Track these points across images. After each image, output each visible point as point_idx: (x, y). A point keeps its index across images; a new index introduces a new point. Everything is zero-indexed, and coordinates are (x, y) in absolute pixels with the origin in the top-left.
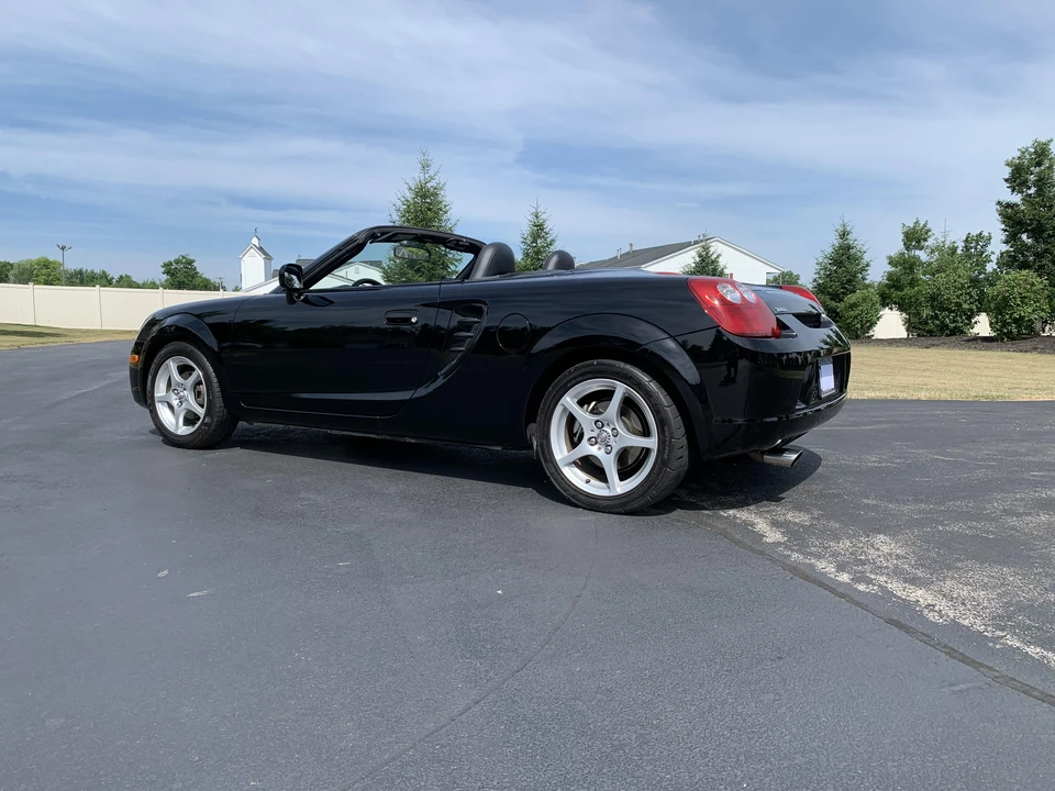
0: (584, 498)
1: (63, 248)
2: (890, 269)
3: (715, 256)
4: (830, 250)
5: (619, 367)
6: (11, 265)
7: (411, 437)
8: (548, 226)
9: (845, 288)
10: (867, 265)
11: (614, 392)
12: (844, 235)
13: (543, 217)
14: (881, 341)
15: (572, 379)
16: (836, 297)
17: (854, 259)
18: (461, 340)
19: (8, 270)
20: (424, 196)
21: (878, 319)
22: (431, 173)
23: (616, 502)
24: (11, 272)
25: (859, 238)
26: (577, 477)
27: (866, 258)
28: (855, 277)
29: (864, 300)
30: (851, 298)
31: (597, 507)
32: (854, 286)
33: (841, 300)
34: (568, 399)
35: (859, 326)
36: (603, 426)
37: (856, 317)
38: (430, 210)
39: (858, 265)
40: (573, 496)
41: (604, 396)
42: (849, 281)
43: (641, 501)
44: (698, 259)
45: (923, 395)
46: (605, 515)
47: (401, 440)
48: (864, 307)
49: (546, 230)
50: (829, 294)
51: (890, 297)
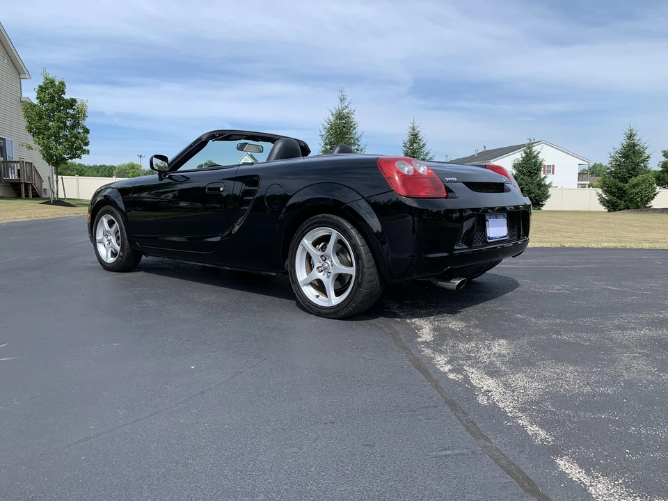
0: (314, 307)
1: (141, 157)
2: (664, 159)
3: (536, 153)
4: (620, 147)
5: (333, 219)
6: (115, 167)
7: (227, 266)
8: (421, 135)
9: (631, 173)
10: (648, 157)
11: (330, 236)
12: (630, 136)
13: (418, 129)
14: (656, 210)
15: (307, 228)
16: (624, 180)
17: (639, 153)
18: (247, 202)
19: (113, 171)
20: (341, 119)
21: (655, 195)
22: (346, 104)
23: (332, 311)
24: (115, 171)
25: (642, 139)
26: (310, 293)
27: (647, 152)
28: (638, 165)
29: (643, 181)
30: (634, 180)
31: (321, 314)
32: (638, 172)
33: (627, 182)
34: (306, 241)
35: (639, 199)
36: (326, 259)
37: (637, 194)
38: (344, 127)
39: (640, 157)
40: (308, 306)
41: (326, 239)
42: (634, 169)
43: (346, 311)
44: (524, 155)
45: (646, 246)
46: (325, 319)
47: (222, 268)
48: (643, 186)
49: (420, 138)
50: (618, 178)
51: (664, 179)
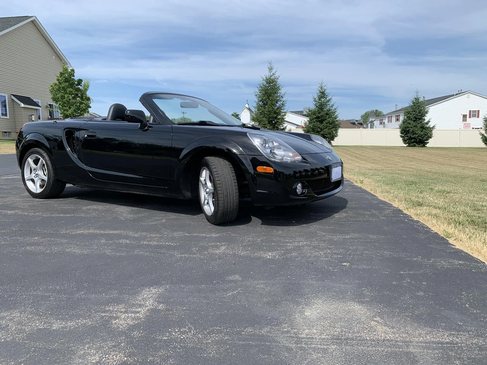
1: (184, 113)
8: (327, 92)
13: (325, 88)
20: (270, 83)
38: (272, 89)
